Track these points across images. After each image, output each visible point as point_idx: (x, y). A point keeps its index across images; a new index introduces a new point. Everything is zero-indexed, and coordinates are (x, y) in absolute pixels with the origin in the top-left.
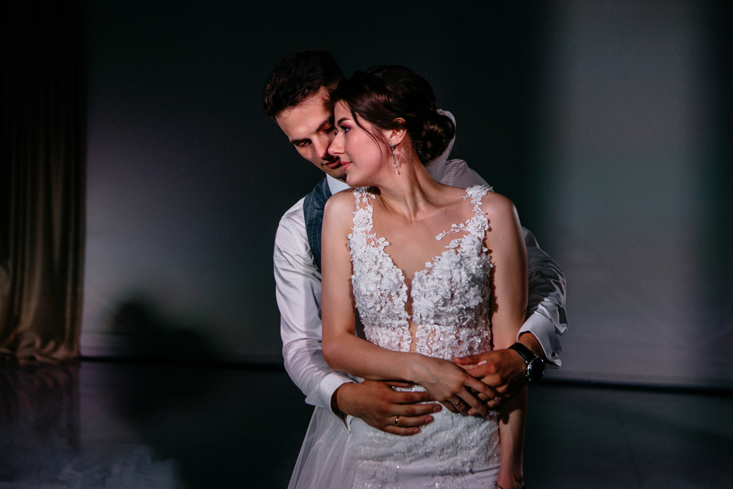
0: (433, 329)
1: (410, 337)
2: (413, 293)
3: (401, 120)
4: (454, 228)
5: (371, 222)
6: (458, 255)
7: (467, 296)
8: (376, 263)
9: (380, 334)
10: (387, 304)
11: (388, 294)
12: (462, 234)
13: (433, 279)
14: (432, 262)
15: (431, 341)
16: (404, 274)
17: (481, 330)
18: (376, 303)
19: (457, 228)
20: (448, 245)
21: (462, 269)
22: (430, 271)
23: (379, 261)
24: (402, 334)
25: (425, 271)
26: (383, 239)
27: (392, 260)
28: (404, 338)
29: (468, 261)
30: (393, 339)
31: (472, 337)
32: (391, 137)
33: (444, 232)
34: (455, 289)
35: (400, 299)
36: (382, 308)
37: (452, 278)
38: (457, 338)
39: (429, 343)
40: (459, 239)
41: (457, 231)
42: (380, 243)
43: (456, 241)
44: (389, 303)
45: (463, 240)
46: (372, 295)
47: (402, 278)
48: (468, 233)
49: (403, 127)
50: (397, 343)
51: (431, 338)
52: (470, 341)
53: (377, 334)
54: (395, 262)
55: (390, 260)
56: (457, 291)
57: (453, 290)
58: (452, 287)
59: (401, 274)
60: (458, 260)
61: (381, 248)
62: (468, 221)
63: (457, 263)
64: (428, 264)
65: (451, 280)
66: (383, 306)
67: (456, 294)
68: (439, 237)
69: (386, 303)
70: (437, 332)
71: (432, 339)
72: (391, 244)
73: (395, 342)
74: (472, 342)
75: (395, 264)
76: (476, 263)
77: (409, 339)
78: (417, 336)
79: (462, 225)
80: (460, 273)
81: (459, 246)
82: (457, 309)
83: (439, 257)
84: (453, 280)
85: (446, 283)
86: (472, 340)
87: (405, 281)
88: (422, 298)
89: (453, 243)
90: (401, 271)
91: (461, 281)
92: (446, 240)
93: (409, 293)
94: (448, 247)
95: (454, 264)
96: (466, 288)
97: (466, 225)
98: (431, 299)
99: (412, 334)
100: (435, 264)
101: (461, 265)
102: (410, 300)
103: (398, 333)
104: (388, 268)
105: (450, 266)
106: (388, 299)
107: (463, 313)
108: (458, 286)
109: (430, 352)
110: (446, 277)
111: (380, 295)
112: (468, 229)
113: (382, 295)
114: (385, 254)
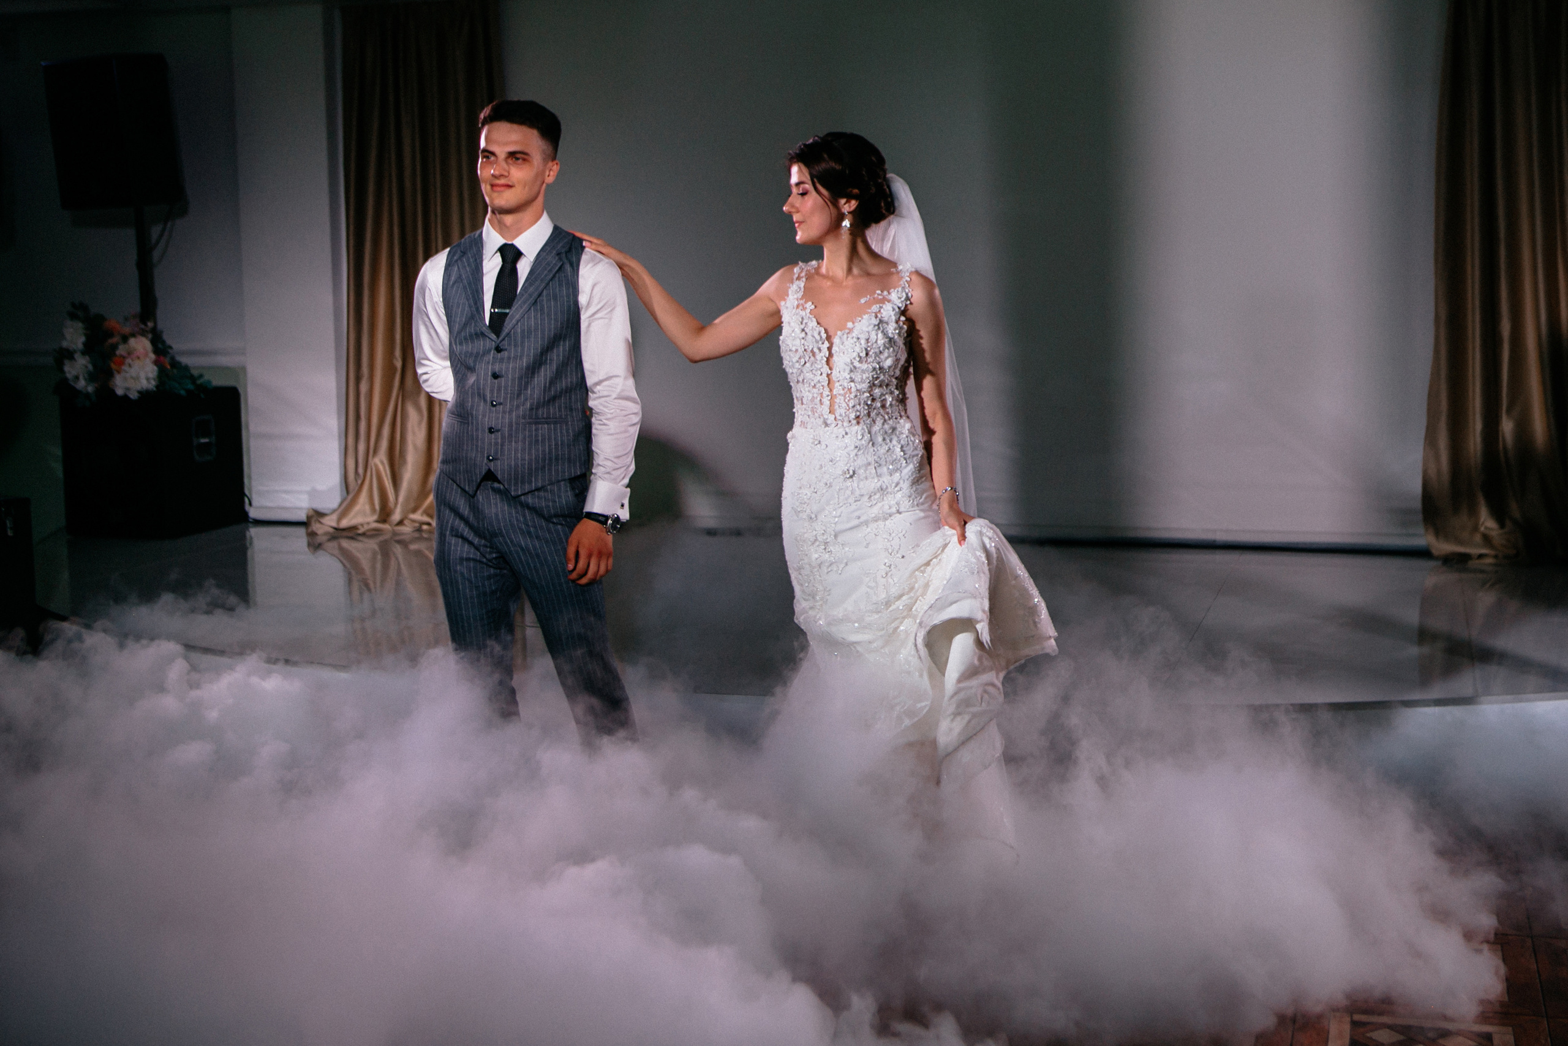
0: (849, 387)
1: (829, 393)
2: (835, 349)
3: (856, 191)
4: (878, 295)
5: (803, 290)
6: (878, 319)
7: (882, 357)
8: (802, 323)
9: (803, 391)
10: (811, 359)
11: (810, 349)
12: (884, 300)
13: (853, 338)
14: (853, 323)
15: (848, 398)
16: (826, 331)
17: (892, 389)
18: (800, 358)
19: (881, 295)
20: (870, 309)
21: (880, 332)
22: (851, 330)
23: (805, 321)
24: (822, 390)
25: (847, 331)
26: (810, 303)
27: (817, 320)
28: (824, 395)
29: (886, 326)
30: (815, 395)
31: (884, 395)
32: (845, 204)
33: (868, 296)
34: (871, 349)
35: (822, 354)
36: (805, 363)
37: (868, 339)
38: (871, 395)
39: (847, 401)
40: (881, 305)
41: (880, 297)
42: (808, 307)
43: (878, 306)
44: (812, 358)
45: (884, 306)
46: (797, 351)
47: (824, 336)
48: (889, 301)
49: (855, 197)
50: (819, 399)
51: (847, 396)
52: (882, 399)
53: (801, 391)
54: (819, 321)
55: (814, 320)
56: (872, 351)
57: (869, 349)
58: (868, 347)
59: (824, 332)
60: (877, 323)
61: (808, 311)
62: (892, 290)
63: (875, 326)
64: (850, 325)
65: (867, 340)
66: (807, 361)
67: (871, 353)
68: (863, 301)
69: (810, 357)
70: (853, 390)
71: (849, 396)
72: (816, 307)
73: (817, 398)
74: (884, 399)
75: (818, 323)
76: (892, 328)
77: (828, 396)
78: (835, 393)
79: (885, 293)
80: (877, 335)
81: (880, 311)
82: (871, 367)
83: (860, 319)
84: (869, 340)
85: (863, 342)
86: (884, 398)
87: (826, 338)
88: (842, 354)
89: (875, 308)
90: (823, 329)
91: (876, 342)
92: (869, 304)
93: (830, 349)
94: (870, 311)
95: (872, 326)
96: (881, 349)
97: (889, 293)
98: (848, 355)
99: (831, 390)
100: (856, 324)
101: (879, 328)
102: (831, 355)
103: (819, 390)
104: (812, 327)
105: (868, 327)
106: (811, 354)
107: (876, 372)
108: (874, 346)
109: (848, 408)
110: (863, 337)
111: (803, 350)
112: (890, 297)
113: (805, 350)
114: (811, 316)
